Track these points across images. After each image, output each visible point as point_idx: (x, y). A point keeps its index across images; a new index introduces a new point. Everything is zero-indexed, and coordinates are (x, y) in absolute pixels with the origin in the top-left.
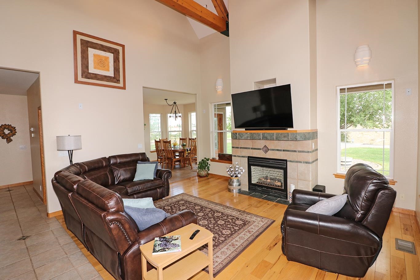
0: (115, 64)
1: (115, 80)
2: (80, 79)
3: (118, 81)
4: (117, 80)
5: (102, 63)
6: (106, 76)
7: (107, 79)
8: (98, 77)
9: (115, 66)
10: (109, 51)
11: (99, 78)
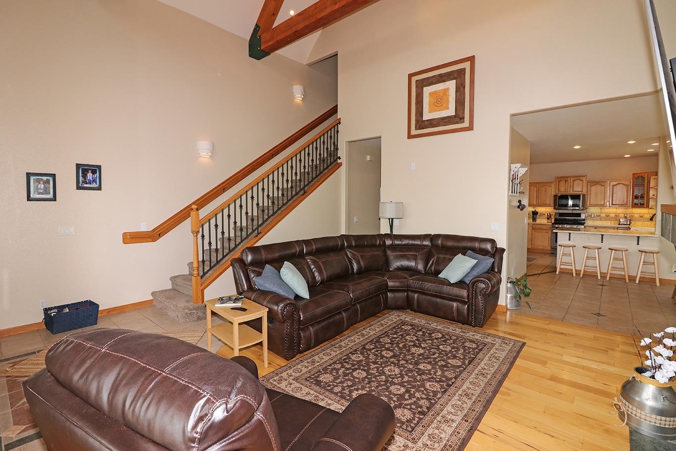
0: (457, 93)
1: (457, 120)
2: (414, 132)
3: (461, 119)
4: (459, 118)
5: (439, 101)
6: (443, 119)
7: (445, 122)
8: (434, 123)
9: (458, 96)
10: (450, 78)
11: (434, 125)
